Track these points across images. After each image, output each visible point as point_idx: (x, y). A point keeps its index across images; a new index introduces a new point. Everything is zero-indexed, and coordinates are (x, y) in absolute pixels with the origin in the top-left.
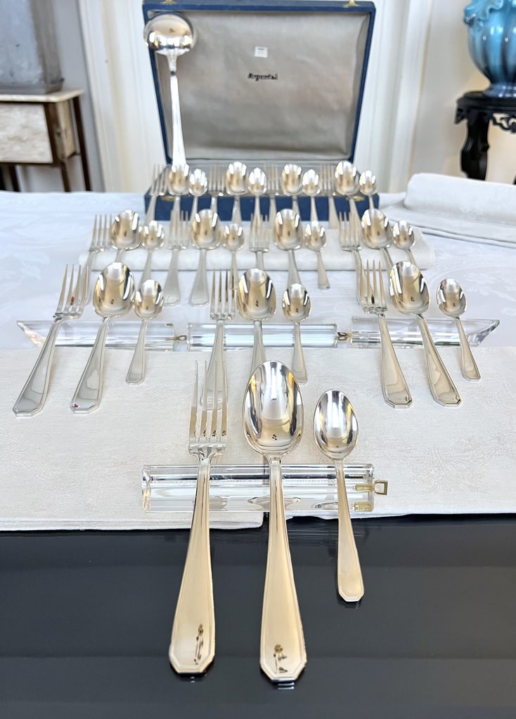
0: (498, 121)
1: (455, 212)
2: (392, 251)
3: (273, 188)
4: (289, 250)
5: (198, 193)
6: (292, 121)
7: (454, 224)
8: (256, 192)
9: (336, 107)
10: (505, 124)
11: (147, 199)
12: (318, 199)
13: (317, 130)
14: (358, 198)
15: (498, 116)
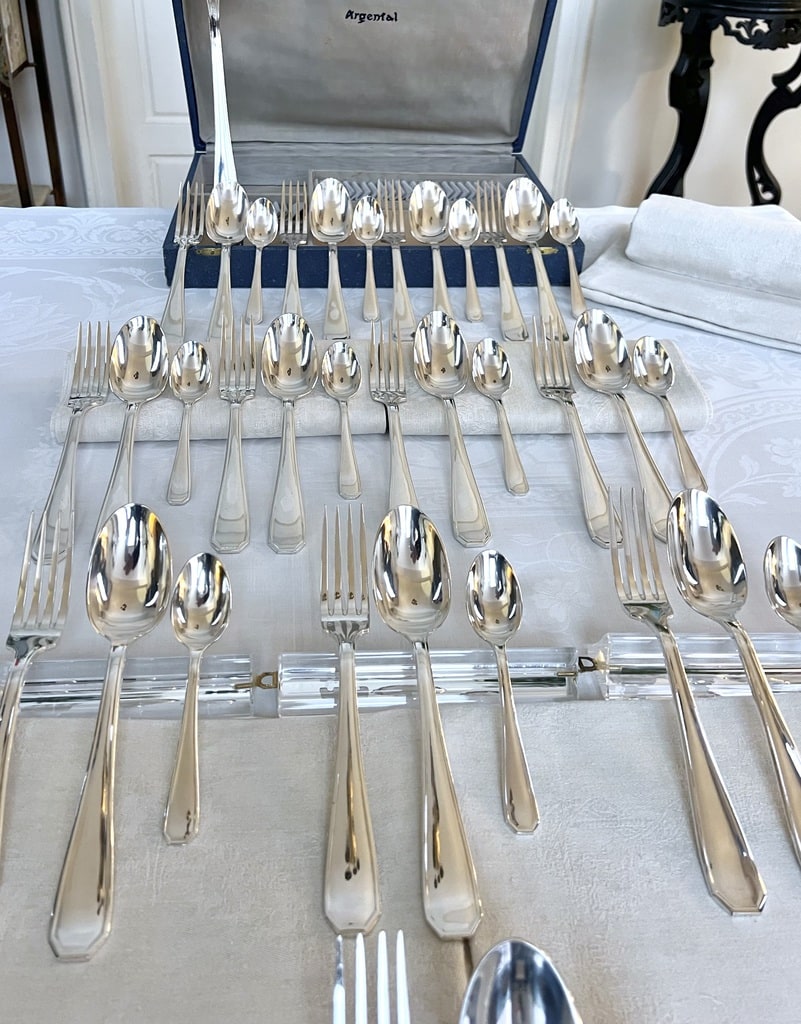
0: (734, 28)
1: (717, 277)
2: (632, 396)
3: (395, 229)
4: (445, 399)
5: (260, 242)
6: (417, 85)
7: (720, 305)
8: (367, 240)
9: (497, 64)
10: (744, 34)
11: (170, 251)
12: (477, 251)
13: (461, 100)
14: (548, 250)
15: (733, 21)
